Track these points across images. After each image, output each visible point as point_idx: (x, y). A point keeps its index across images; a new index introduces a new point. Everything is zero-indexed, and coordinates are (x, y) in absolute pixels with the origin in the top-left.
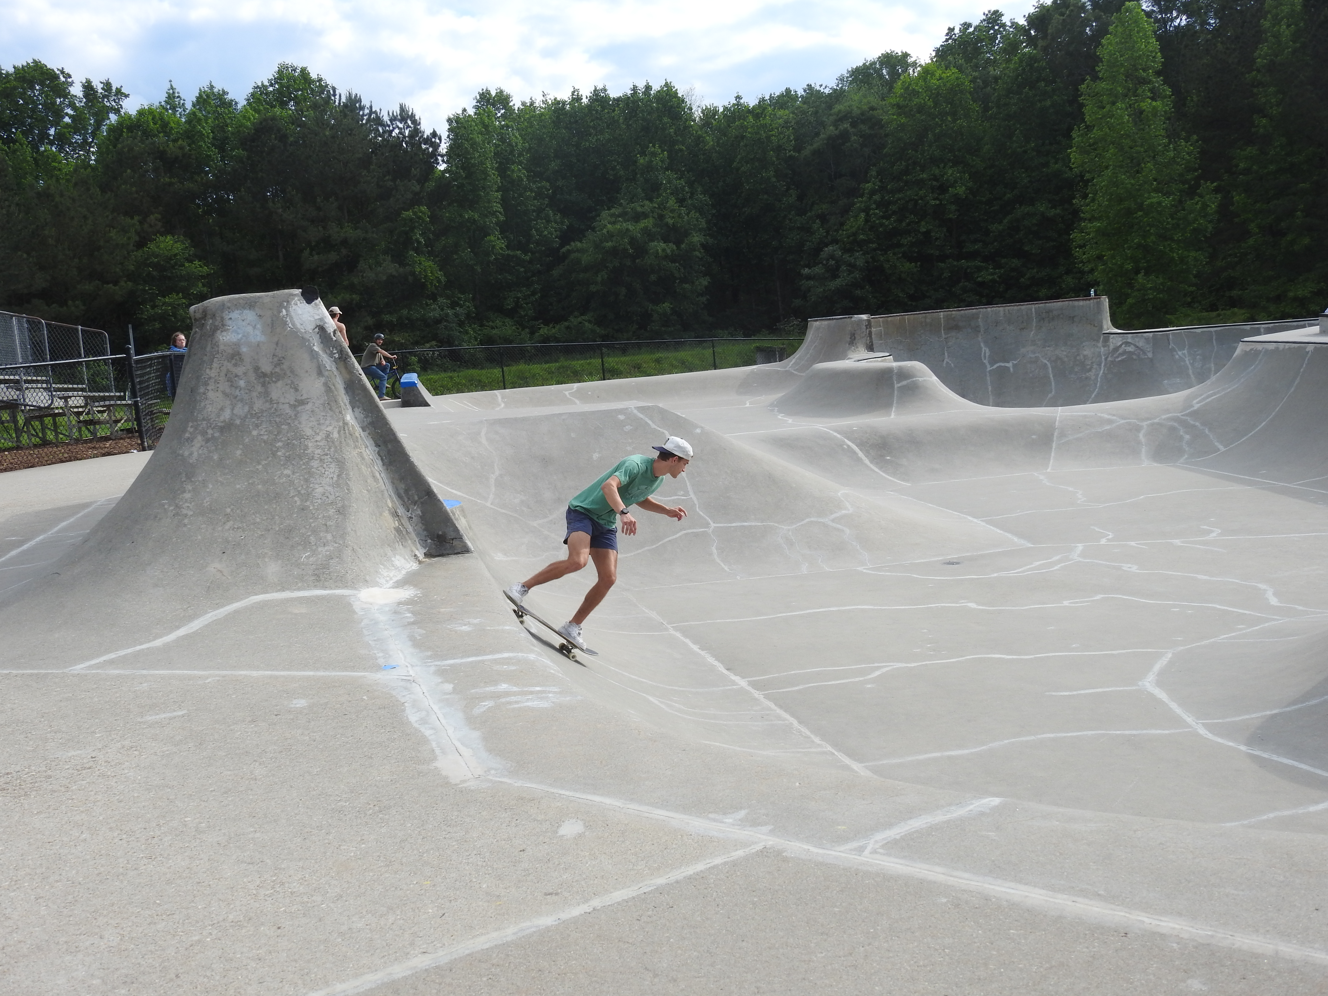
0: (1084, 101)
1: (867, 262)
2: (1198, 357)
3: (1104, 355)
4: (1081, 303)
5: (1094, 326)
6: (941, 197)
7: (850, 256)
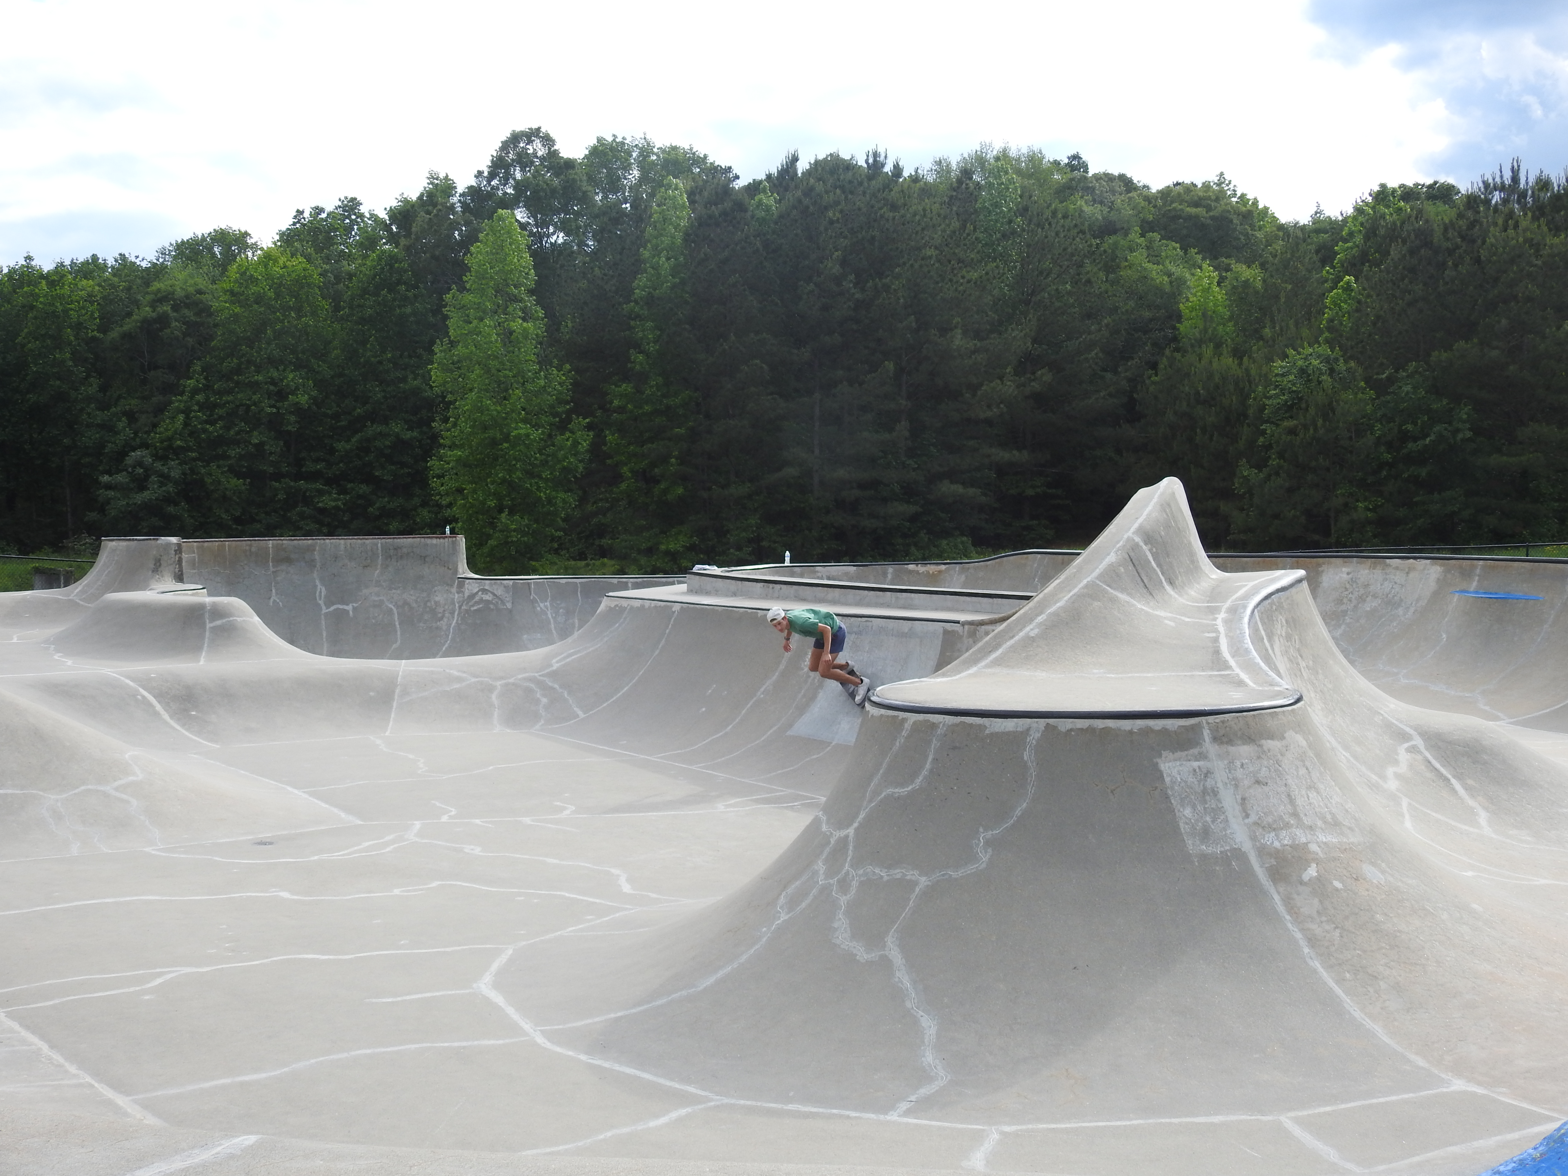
0: (449, 313)
1: (184, 474)
2: (561, 611)
3: (458, 603)
4: (434, 541)
5: (448, 568)
6: (279, 404)
7: (163, 465)
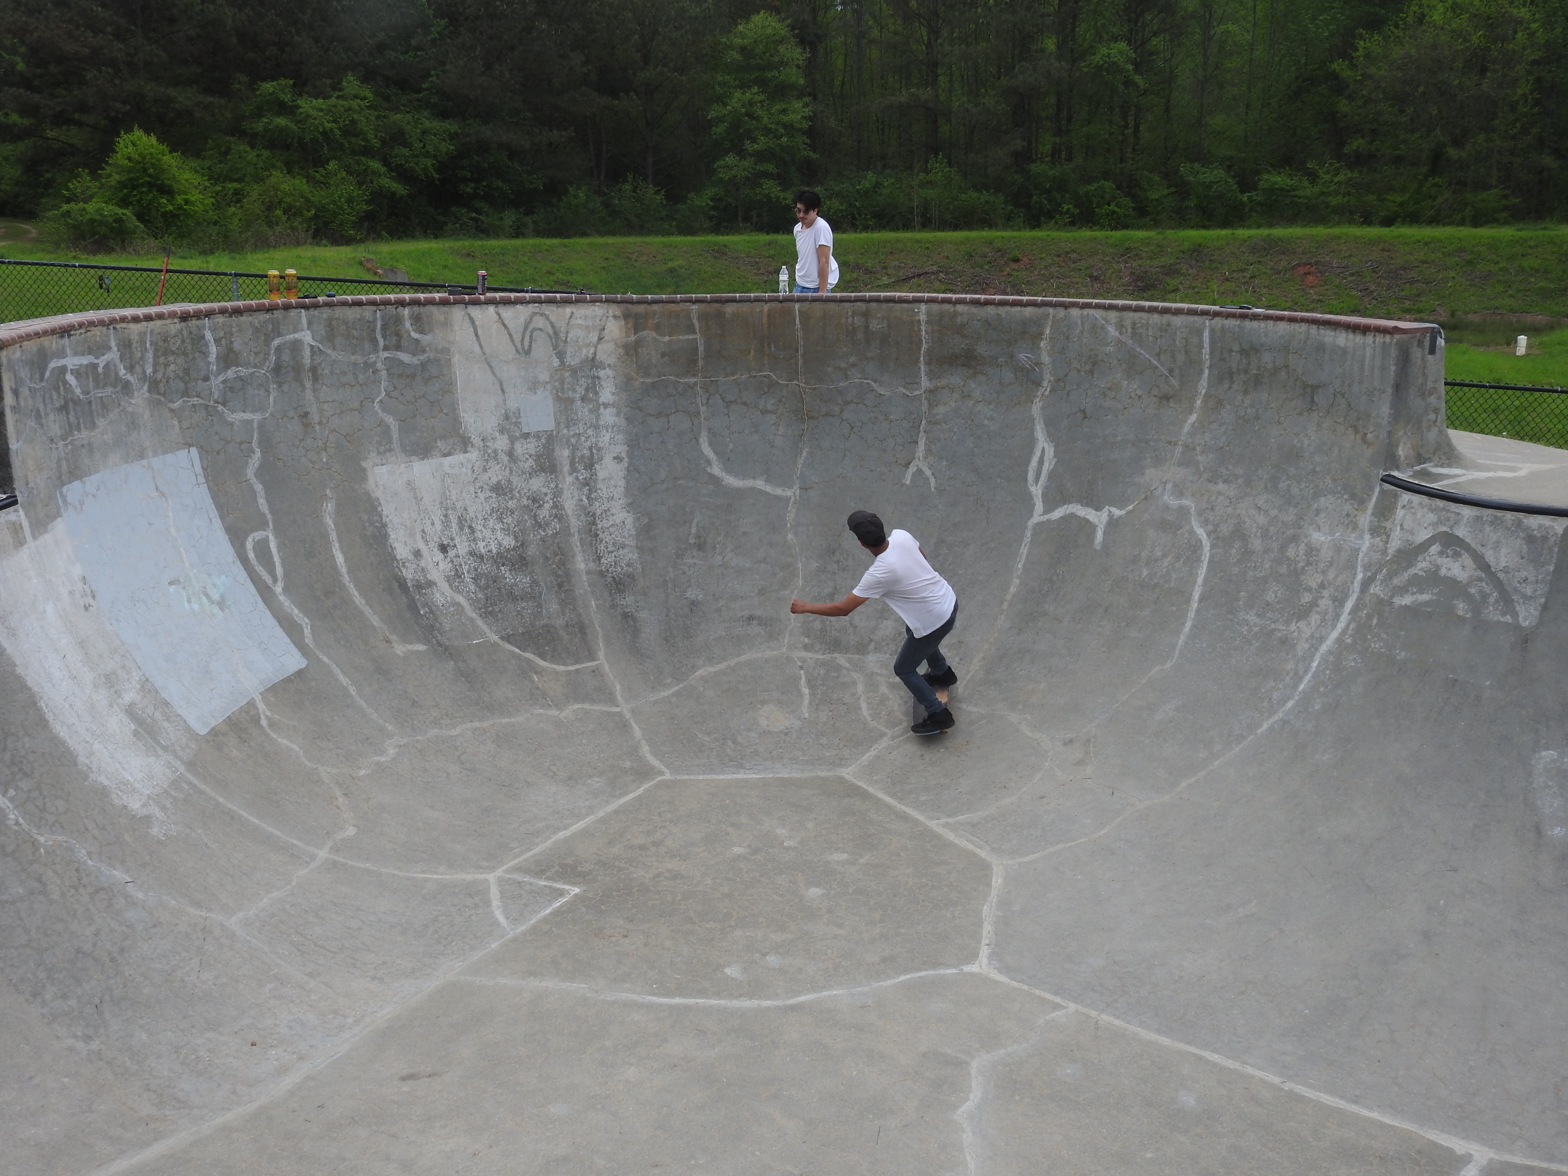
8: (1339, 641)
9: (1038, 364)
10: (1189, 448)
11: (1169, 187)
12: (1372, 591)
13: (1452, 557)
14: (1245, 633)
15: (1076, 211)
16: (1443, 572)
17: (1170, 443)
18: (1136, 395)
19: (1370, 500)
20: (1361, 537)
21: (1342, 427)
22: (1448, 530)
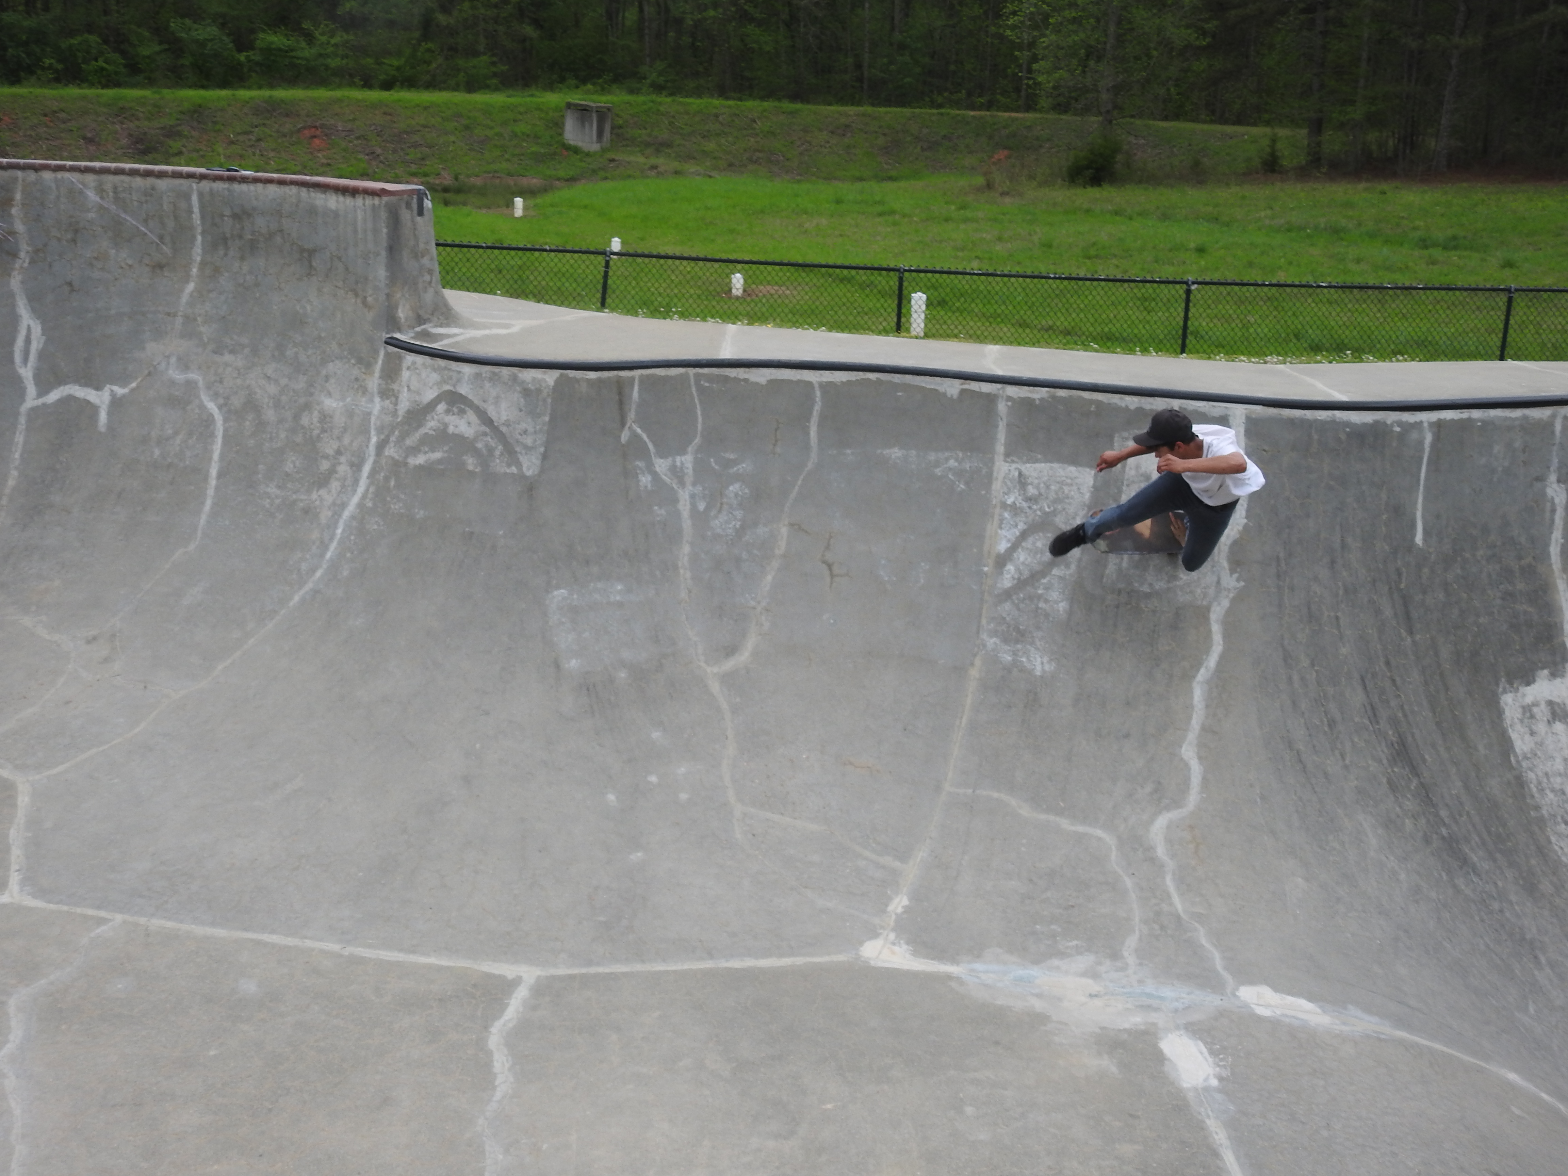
3: (380, 430)
4: (333, 201)
8: (361, 505)
9: (12, 233)
10: (189, 319)
11: (160, 43)
12: (387, 454)
13: (459, 415)
14: (268, 506)
15: (60, 67)
16: (451, 429)
17: (169, 314)
18: (127, 264)
19: (376, 363)
20: (371, 401)
21: (342, 291)
22: (451, 388)
